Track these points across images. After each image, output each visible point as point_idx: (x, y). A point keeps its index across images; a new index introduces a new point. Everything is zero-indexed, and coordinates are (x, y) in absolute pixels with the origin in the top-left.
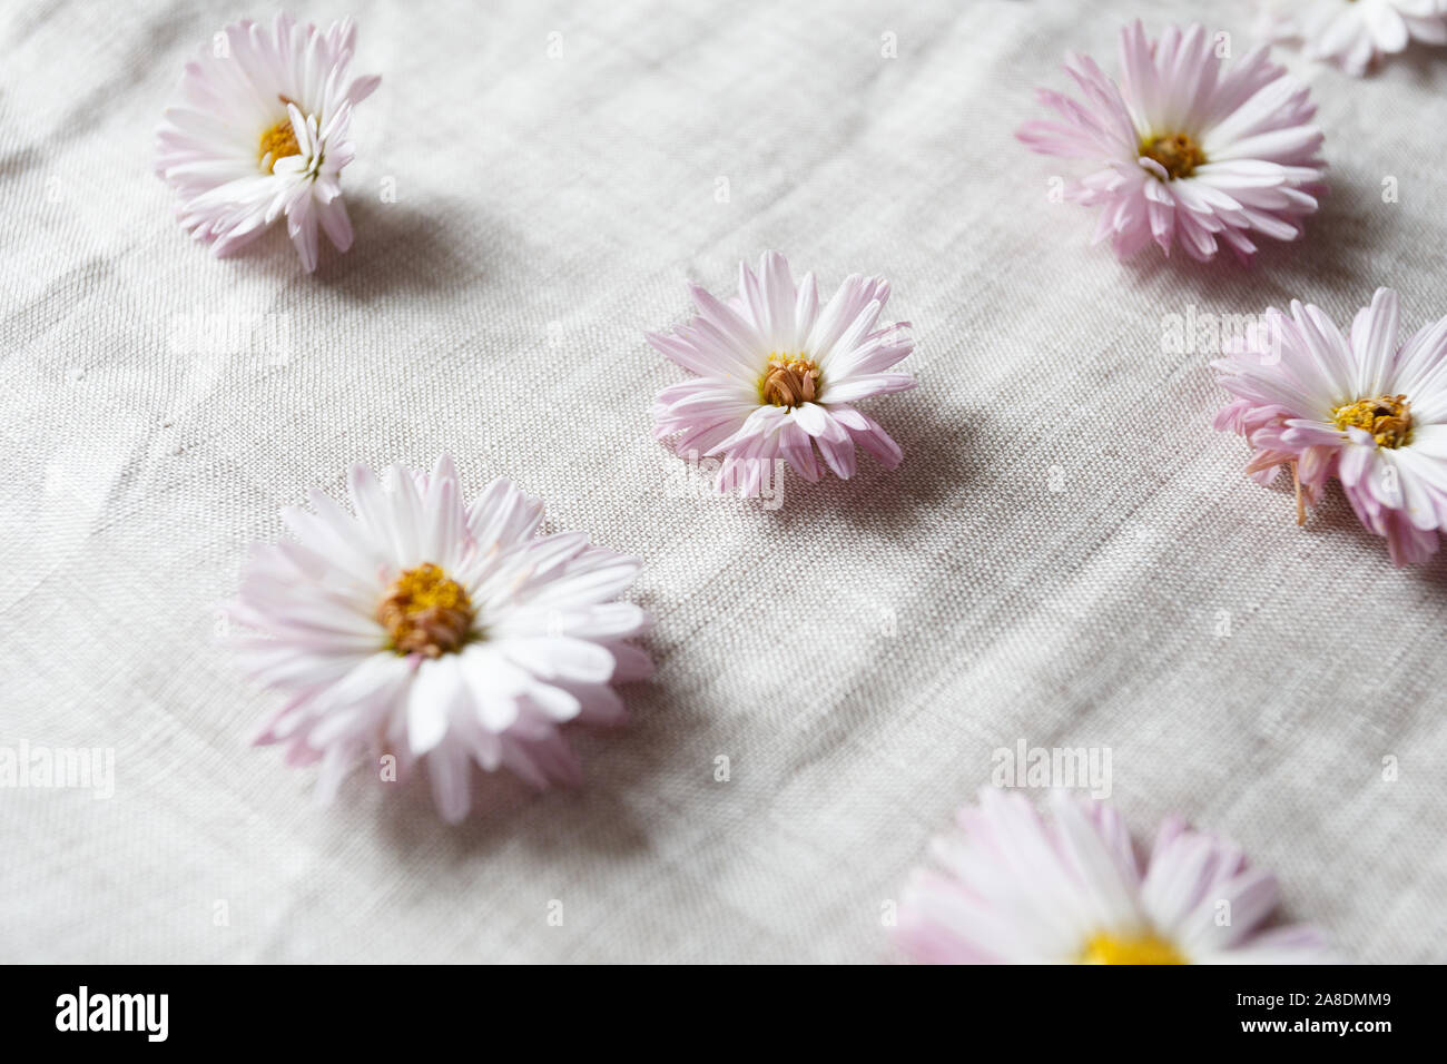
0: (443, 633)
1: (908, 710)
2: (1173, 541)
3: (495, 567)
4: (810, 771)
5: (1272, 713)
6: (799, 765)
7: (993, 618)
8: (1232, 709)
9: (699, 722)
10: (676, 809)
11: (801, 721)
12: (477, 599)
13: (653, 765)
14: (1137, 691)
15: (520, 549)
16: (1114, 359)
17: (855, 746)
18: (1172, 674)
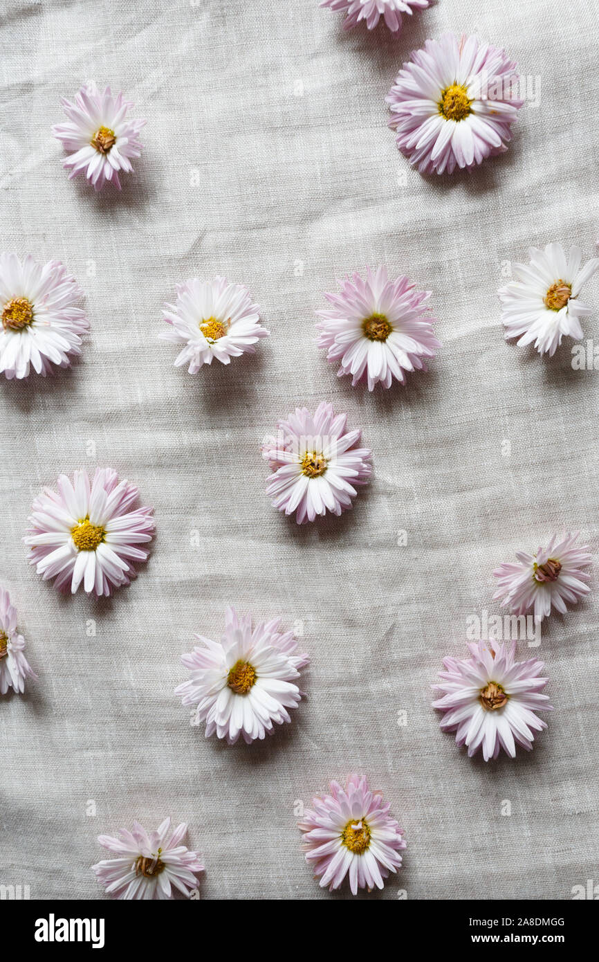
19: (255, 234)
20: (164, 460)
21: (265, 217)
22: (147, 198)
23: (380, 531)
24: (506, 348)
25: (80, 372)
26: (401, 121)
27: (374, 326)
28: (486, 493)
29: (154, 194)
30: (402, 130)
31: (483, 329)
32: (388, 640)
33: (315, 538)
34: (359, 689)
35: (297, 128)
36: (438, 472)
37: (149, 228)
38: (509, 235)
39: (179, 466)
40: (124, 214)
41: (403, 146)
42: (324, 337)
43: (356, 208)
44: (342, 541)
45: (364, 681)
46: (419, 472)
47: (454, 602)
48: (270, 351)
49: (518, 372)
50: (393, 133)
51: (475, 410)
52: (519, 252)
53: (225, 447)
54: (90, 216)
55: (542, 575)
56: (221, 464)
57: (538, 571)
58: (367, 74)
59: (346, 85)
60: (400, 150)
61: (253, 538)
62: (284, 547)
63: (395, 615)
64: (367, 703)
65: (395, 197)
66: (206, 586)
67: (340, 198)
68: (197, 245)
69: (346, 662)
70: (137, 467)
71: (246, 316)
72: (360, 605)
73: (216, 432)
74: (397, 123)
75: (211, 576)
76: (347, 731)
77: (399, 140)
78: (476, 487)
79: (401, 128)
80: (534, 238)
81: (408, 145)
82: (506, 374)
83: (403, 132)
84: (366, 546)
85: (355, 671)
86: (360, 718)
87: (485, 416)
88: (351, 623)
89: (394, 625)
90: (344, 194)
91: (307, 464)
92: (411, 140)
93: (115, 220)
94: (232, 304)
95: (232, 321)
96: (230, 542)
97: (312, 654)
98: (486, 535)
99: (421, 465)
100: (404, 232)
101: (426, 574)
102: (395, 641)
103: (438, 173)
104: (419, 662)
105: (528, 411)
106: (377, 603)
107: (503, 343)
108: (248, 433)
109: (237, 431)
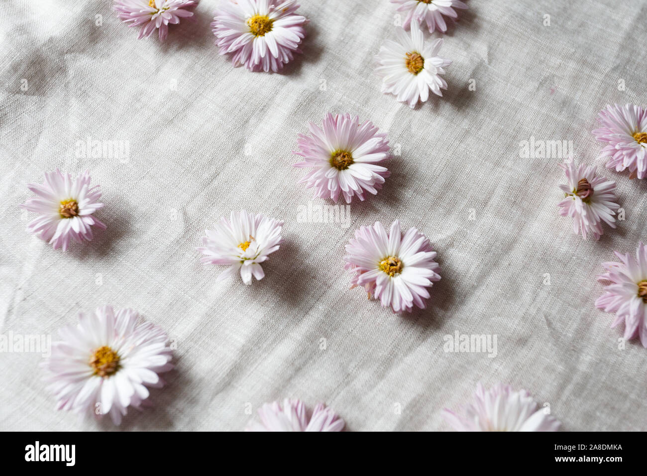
0: (109, 370)
1: (248, 373)
2: (330, 309)
3: (124, 343)
4: (220, 395)
5: (352, 365)
6: (217, 394)
7: (275, 340)
8: (341, 364)
9: (188, 382)
10: (181, 412)
11: (217, 380)
12: (119, 353)
13: (174, 397)
14: (314, 362)
15: (131, 335)
16: (319, 240)
17: (233, 386)
18: (325, 354)
19: (216, 183)
20: (297, 363)
21: (213, 169)
22: (128, 222)
23: (472, 270)
24: (419, 114)
25: (184, 365)
26: (239, 58)
27: (339, 158)
28: (499, 191)
29: (130, 216)
30: (245, 59)
31: (397, 115)
32: (554, 329)
33: (441, 313)
34: (577, 378)
35: (184, 110)
36: (462, 206)
37: (146, 237)
38: (356, 63)
39: (311, 358)
40: (121, 244)
41: (254, 66)
42: (318, 185)
43: (260, 120)
44: (458, 299)
45: (573, 370)
46: (453, 217)
47: (559, 267)
48: (293, 235)
49: (439, 118)
50: (242, 68)
51: (441, 156)
52: (370, 66)
53: (327, 315)
54: (100, 264)
55: (584, 193)
56: (335, 329)
57: (579, 194)
58: (197, 54)
59: (190, 68)
60: (254, 71)
61: (406, 355)
62: (430, 340)
63: (539, 309)
64: (592, 381)
65: (277, 93)
66: (411, 418)
67: (247, 122)
68: (186, 219)
69: (549, 369)
70: (284, 387)
71: (258, 225)
72: (514, 325)
73: (311, 313)
74: (238, 61)
75: (407, 408)
76: (603, 416)
77: (248, 67)
78: (491, 193)
79: (242, 61)
80: (370, 53)
81: (256, 62)
82: (434, 124)
83: (246, 61)
84: (474, 288)
85: (560, 368)
86: (600, 397)
87: (449, 154)
88: (522, 341)
89: (546, 317)
90: (246, 118)
91: (388, 269)
92: (255, 59)
93: (119, 253)
94: (243, 226)
95: (253, 236)
96: (395, 373)
97: (525, 388)
98: (528, 213)
99: (449, 212)
100: (301, 104)
101: (525, 267)
102: (558, 325)
103: (287, 63)
104: (586, 325)
105: (467, 132)
106: (521, 314)
107: (414, 112)
108: (332, 294)
109: (323, 299)
